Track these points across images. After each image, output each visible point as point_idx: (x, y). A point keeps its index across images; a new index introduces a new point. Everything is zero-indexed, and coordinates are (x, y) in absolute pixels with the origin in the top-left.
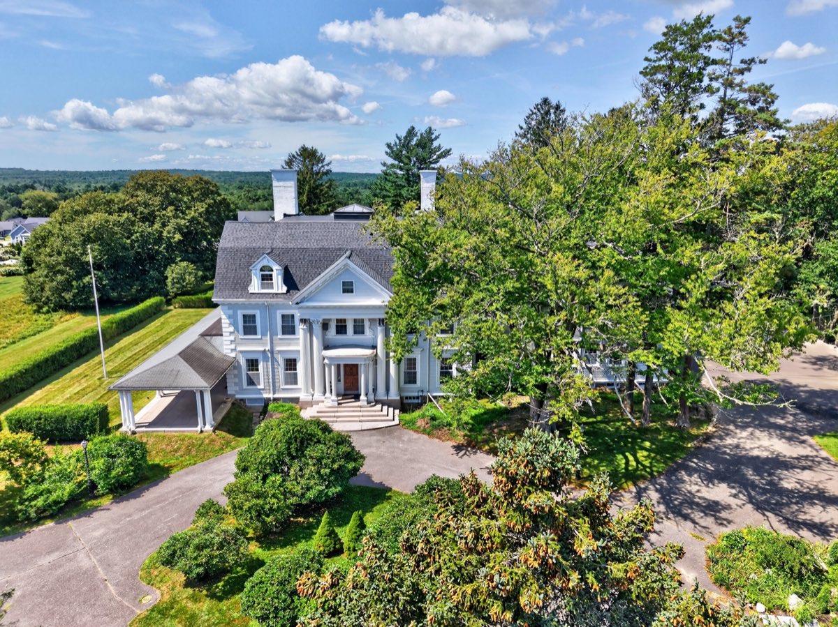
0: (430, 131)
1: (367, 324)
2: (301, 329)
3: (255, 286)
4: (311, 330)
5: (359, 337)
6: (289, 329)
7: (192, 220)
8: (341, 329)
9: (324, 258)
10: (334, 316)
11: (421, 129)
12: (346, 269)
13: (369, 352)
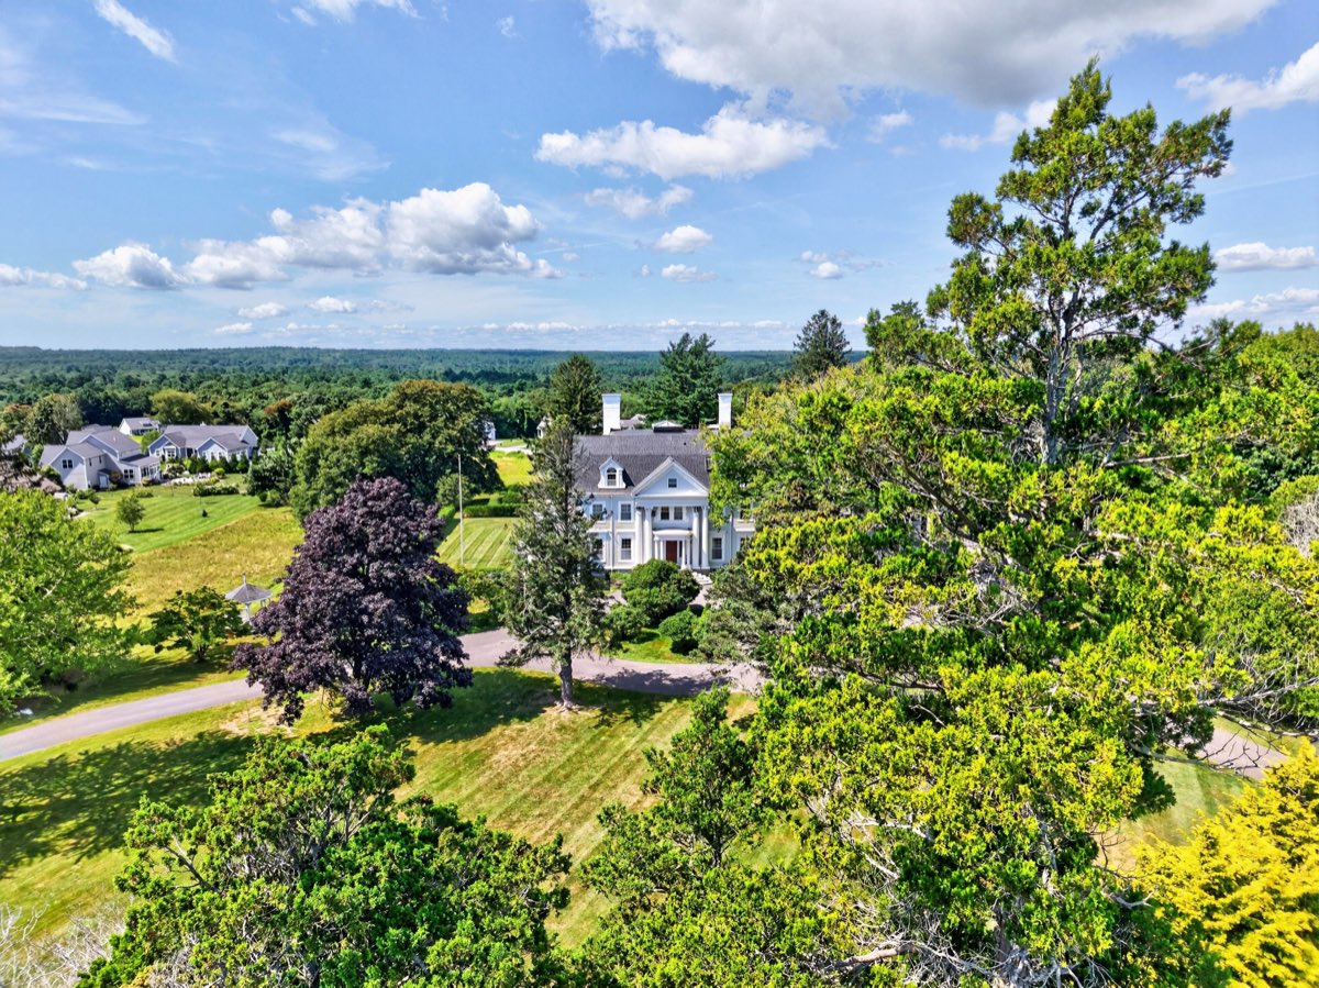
0: (705, 338)
1: (684, 512)
2: (637, 516)
3: (603, 483)
4: (643, 517)
5: (678, 522)
6: (626, 516)
7: (462, 431)
8: (665, 515)
9: (651, 462)
10: (660, 505)
11: (695, 336)
12: (671, 470)
13: (687, 532)
